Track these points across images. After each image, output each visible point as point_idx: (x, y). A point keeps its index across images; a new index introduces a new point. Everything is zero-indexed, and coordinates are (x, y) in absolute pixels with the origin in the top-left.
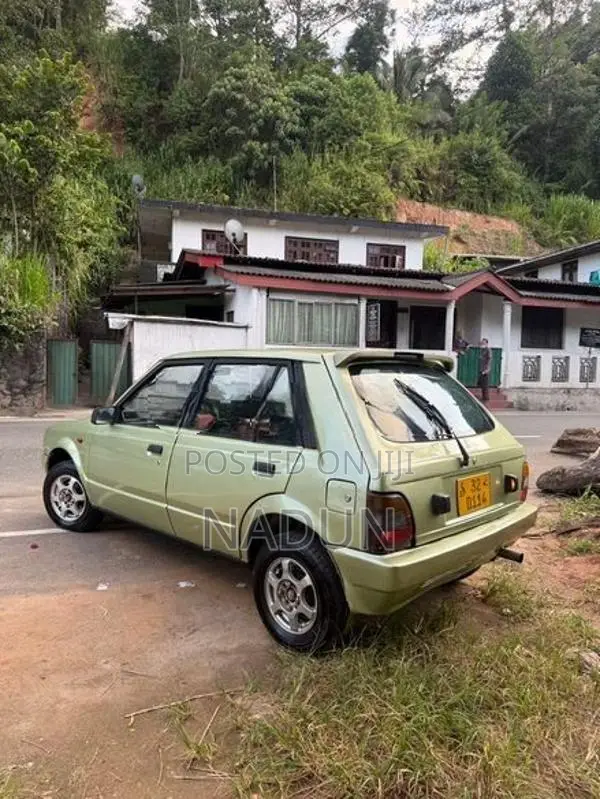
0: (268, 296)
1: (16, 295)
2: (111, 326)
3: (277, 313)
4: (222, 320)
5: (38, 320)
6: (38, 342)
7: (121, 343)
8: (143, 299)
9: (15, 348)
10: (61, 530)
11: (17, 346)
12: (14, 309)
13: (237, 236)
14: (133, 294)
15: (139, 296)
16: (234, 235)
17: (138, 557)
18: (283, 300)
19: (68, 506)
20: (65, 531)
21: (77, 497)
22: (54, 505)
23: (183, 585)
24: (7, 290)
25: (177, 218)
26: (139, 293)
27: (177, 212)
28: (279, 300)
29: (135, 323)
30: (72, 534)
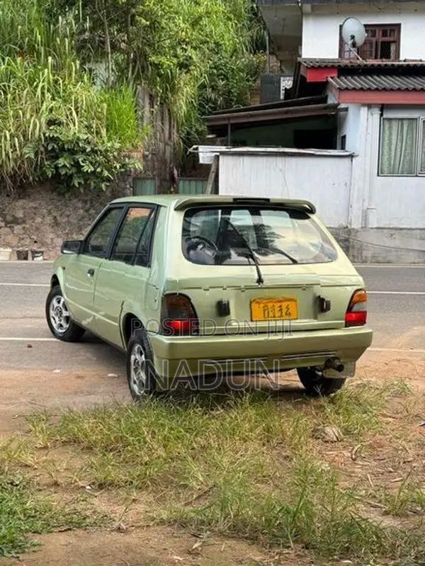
0: (381, 115)
1: (104, 132)
2: (201, 161)
3: (394, 137)
4: (334, 148)
5: (124, 157)
6: (124, 181)
7: (207, 180)
8: (236, 127)
9: (101, 188)
10: (55, 340)
11: (103, 186)
12: (100, 147)
13: (356, 39)
14: (226, 122)
15: (232, 124)
16: (353, 37)
17: (95, 359)
18: (402, 119)
19: (60, 321)
20: (59, 340)
21: (65, 314)
22: (52, 320)
23: (110, 375)
24: (94, 126)
25: (308, 15)
26: (232, 122)
27: (307, 8)
28: (399, 119)
29: (221, 157)
30: (63, 342)
